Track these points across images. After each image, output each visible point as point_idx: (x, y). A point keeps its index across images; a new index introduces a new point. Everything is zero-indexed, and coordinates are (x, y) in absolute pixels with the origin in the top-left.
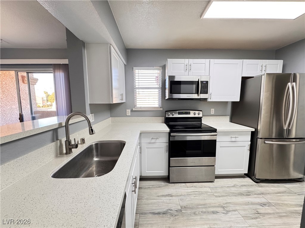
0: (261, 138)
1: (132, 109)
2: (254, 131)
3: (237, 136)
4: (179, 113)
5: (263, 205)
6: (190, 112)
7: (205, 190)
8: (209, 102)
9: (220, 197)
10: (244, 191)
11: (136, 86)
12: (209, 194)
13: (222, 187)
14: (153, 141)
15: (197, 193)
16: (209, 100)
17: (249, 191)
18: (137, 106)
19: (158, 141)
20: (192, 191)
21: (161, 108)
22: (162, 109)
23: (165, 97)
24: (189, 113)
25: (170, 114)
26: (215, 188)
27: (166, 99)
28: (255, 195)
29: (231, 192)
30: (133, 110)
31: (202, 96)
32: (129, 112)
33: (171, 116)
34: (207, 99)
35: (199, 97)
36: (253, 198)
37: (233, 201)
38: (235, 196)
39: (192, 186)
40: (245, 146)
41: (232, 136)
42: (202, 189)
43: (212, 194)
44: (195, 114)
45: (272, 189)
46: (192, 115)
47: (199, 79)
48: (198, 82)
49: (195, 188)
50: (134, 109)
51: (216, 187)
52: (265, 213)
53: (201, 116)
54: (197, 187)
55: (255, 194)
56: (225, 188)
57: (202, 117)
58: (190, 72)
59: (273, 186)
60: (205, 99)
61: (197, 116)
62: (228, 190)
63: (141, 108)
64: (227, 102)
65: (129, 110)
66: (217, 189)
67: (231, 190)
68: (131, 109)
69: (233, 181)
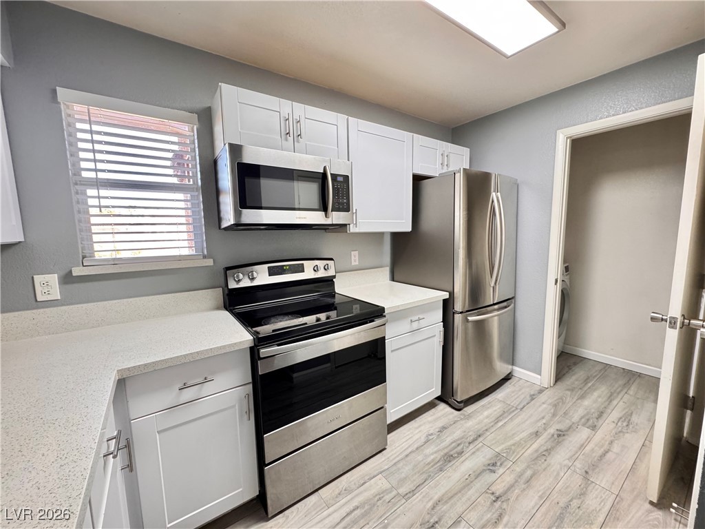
0: (461, 313)
1: (71, 271)
2: (448, 297)
3: (421, 317)
4: (272, 272)
5: (492, 466)
6: (303, 264)
7: (374, 491)
8: (352, 233)
9: (413, 492)
10: (450, 445)
11: (85, 174)
12: (387, 498)
13: (407, 456)
14: (188, 394)
15: (358, 512)
16: (352, 229)
17: (457, 440)
18: (98, 256)
19: (208, 388)
20: (343, 512)
21: (205, 257)
22: (210, 262)
23: (220, 220)
24: (301, 269)
25: (241, 276)
26: (394, 468)
27: (223, 226)
28: (470, 448)
29: (429, 464)
30: (74, 274)
31: (336, 218)
32: (48, 285)
33: (246, 283)
34: (345, 225)
35: (329, 221)
36: (471, 455)
37: (443, 491)
38: (441, 470)
39: (337, 492)
40: (435, 336)
41: (414, 319)
42: (365, 491)
43: (394, 493)
44: (316, 269)
45: (486, 413)
46: (309, 274)
47: (325, 168)
48: (324, 175)
49: (349, 497)
50: (77, 271)
51: (395, 464)
52: (505, 489)
53: (331, 273)
54: (352, 491)
55: (470, 443)
56: (413, 454)
57: (334, 277)
58: (298, 142)
59: (483, 406)
60: (343, 227)
61: (321, 274)
62: (420, 458)
63: (115, 262)
64: (382, 234)
65: (54, 279)
66: (399, 469)
67: (426, 456)
68: (63, 272)
69: (420, 426)
